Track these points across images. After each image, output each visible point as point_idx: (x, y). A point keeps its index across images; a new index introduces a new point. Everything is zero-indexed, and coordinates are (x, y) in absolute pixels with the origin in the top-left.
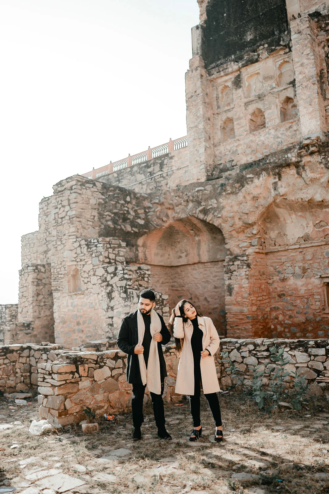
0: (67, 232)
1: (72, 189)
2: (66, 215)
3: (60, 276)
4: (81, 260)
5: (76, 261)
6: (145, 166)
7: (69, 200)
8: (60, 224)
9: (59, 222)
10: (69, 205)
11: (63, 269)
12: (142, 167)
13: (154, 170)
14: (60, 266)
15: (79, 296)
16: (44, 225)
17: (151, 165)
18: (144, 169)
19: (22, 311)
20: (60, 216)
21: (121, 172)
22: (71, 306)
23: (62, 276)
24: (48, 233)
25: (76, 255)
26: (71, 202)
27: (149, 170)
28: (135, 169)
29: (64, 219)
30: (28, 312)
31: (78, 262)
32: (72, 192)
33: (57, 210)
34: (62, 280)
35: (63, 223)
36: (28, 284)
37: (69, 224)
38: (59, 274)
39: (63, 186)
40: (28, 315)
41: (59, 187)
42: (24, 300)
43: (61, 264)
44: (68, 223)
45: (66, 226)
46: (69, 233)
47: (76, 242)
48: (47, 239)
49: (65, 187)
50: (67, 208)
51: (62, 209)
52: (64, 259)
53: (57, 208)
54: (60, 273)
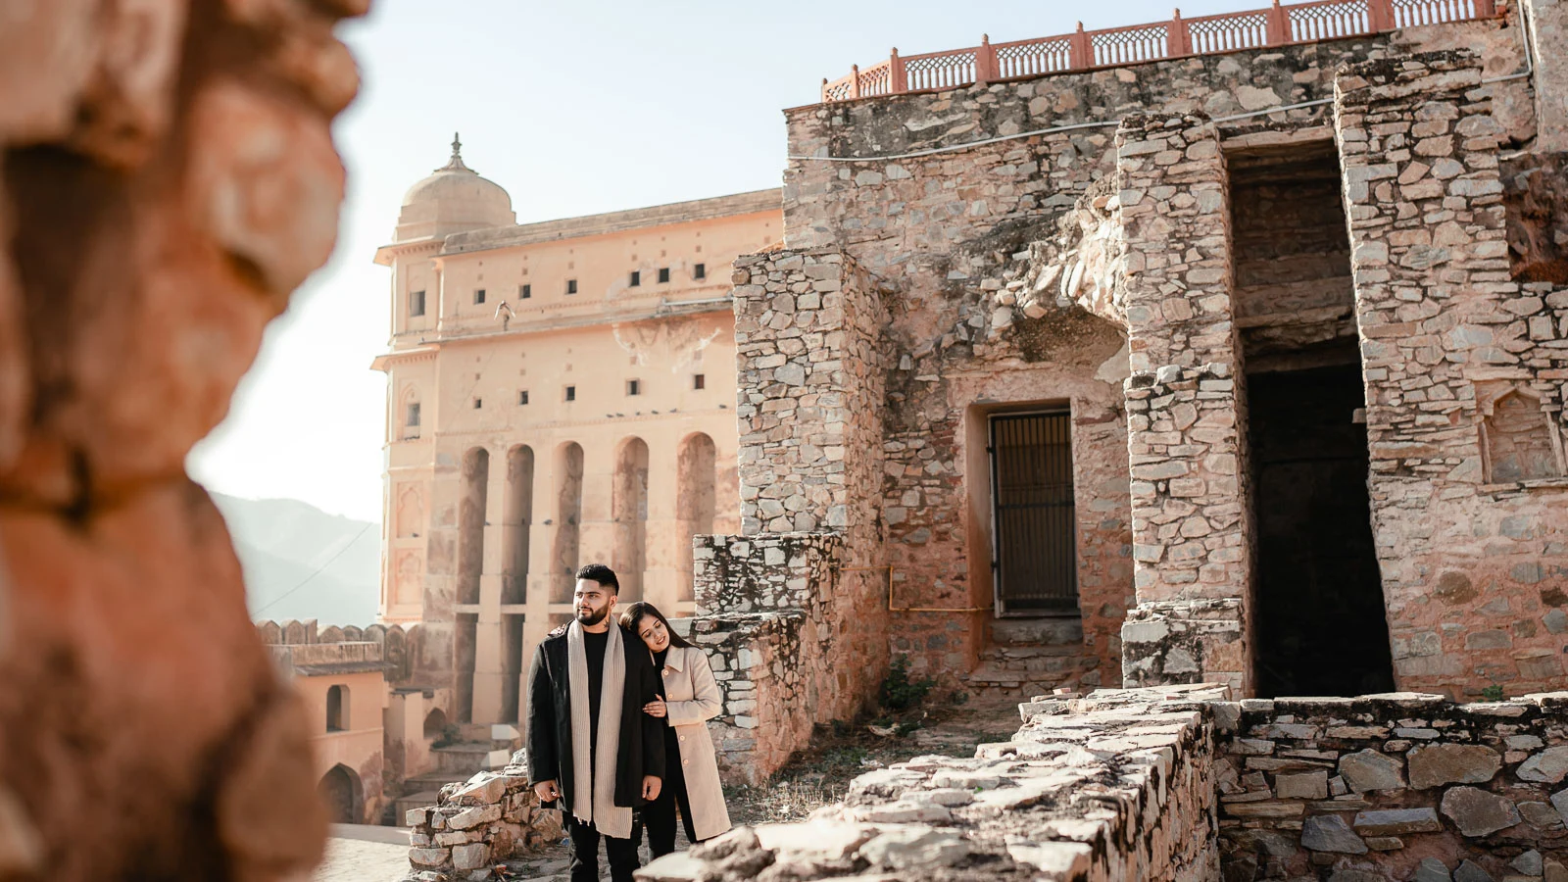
0: (1459, 255)
1: (1462, 101)
2: (1446, 192)
3: (1421, 419)
4: (1554, 364)
5: (1521, 364)
6: (1279, 63)
7: (1458, 138)
8: (1414, 222)
9: (1402, 214)
10: (1458, 155)
11: (1443, 392)
12: (1263, 65)
13: (1322, 79)
14: (1427, 382)
15: (1544, 498)
16: (1160, 220)
17: (1309, 59)
18: (1272, 70)
19: (1164, 557)
20: (1410, 193)
21: (1158, 71)
22: (1502, 532)
23: (1439, 420)
24: (1192, 255)
25: (1522, 345)
26: (1467, 144)
27: (1298, 77)
28: (1227, 66)
29: (1428, 207)
30: (1204, 559)
31: (1533, 370)
32: (1465, 108)
33: (1384, 170)
34: (1438, 436)
35: (1429, 219)
36: (1202, 448)
37: (1471, 229)
38: (1417, 411)
39: (1406, 81)
40: (1214, 572)
41: (1377, 84)
42: (1172, 513)
43: (1429, 374)
44: (1463, 224)
45: (1450, 232)
46: (1469, 259)
47: (1518, 294)
48: (1190, 278)
49: (1415, 86)
50: (1445, 168)
51: (1416, 169)
52: (1449, 357)
53: (1384, 160)
54: (1424, 406)
